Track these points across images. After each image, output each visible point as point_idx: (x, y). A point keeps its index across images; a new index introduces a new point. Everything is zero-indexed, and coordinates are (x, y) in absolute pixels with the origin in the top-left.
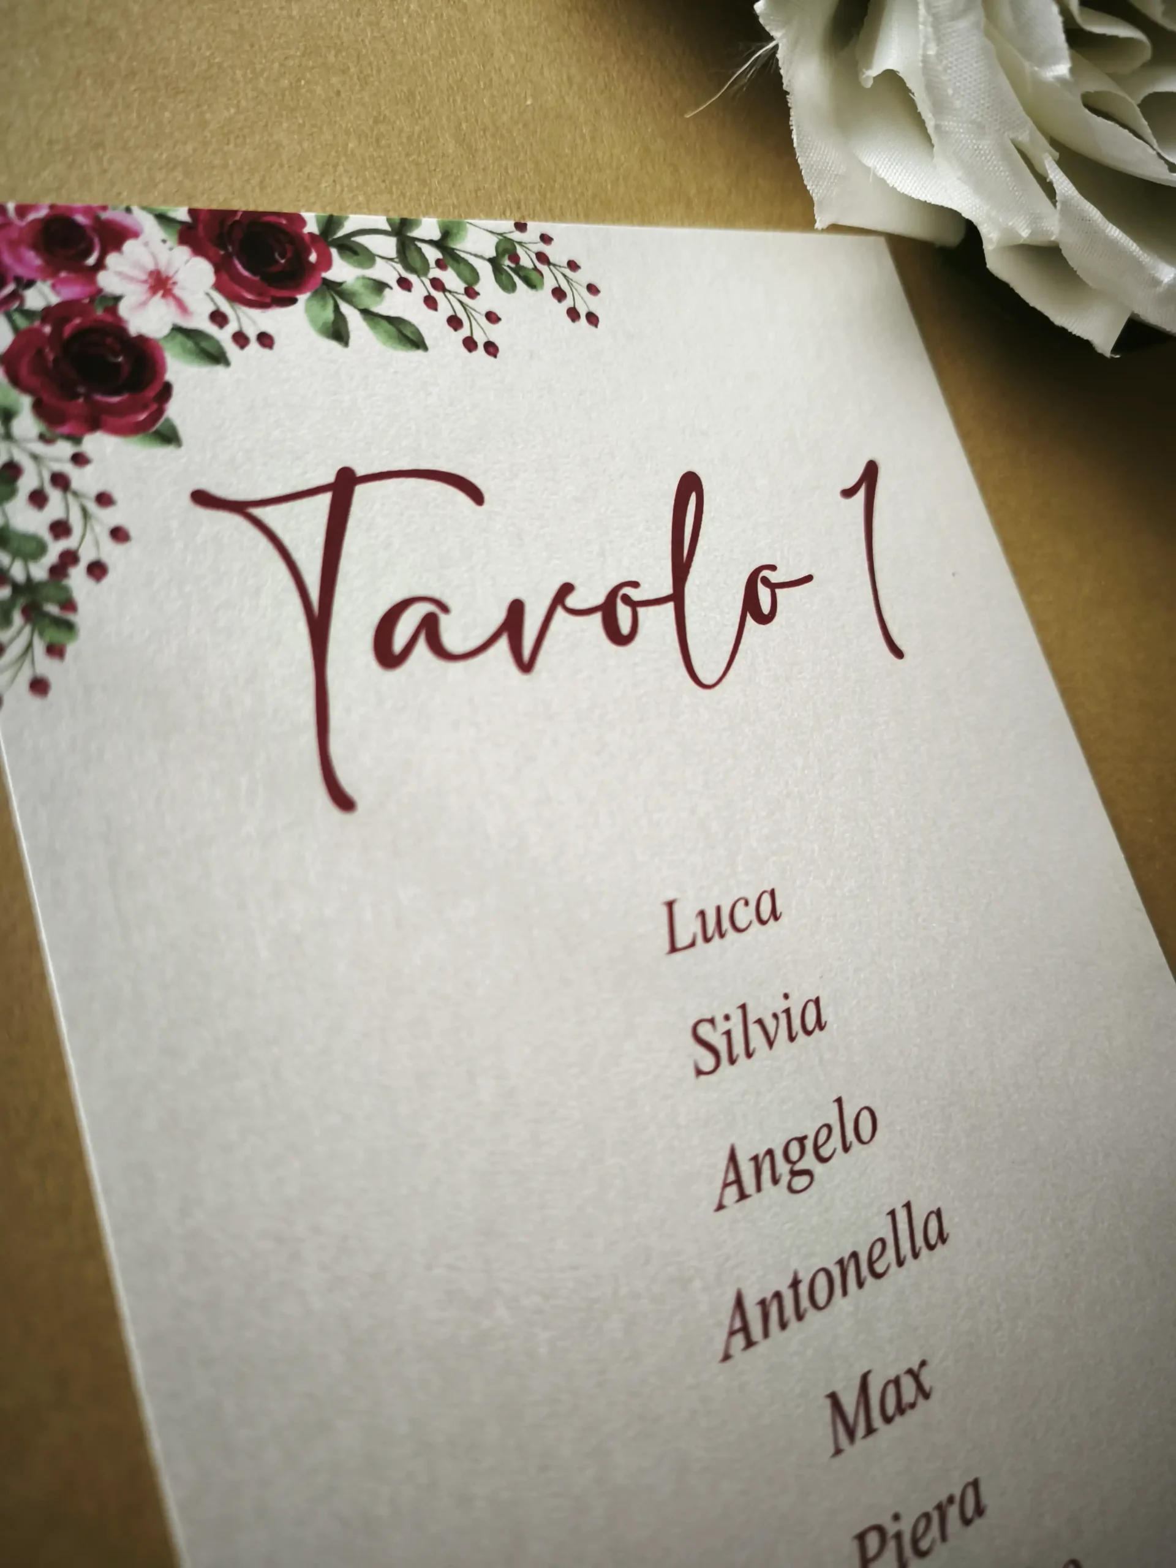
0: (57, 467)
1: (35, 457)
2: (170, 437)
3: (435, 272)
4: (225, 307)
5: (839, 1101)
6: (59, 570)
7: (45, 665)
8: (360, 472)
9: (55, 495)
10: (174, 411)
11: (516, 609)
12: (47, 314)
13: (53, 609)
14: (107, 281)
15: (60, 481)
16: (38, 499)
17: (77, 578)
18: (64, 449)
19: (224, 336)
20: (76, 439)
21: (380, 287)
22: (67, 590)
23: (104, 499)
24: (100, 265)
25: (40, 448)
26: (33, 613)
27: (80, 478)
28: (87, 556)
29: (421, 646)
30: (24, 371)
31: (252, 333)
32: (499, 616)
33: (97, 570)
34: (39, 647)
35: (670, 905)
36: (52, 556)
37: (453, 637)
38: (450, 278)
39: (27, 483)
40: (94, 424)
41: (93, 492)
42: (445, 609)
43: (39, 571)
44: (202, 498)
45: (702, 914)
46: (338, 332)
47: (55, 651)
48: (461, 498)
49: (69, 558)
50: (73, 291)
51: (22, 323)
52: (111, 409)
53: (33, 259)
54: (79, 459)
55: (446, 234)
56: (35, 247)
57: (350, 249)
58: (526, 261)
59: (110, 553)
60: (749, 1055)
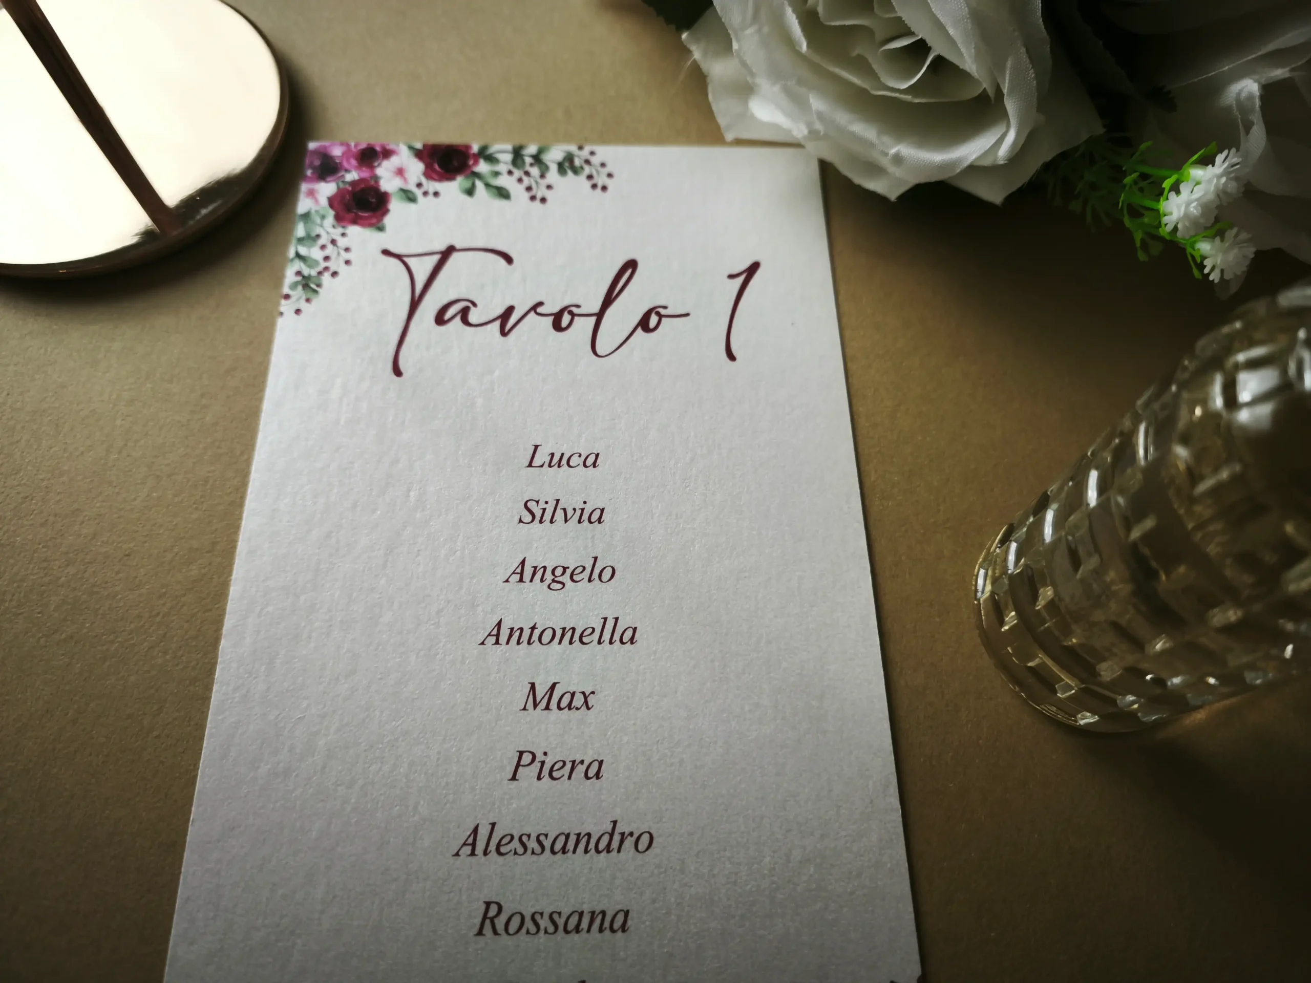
0: (335, 237)
1: (328, 233)
2: (381, 229)
3: (528, 168)
4: (424, 180)
5: (596, 558)
6: (320, 273)
7: (303, 305)
8: (458, 246)
9: (330, 247)
10: (388, 220)
11: (510, 310)
12: (353, 183)
13: (313, 286)
14: (379, 171)
15: (333, 242)
16: (323, 247)
17: (326, 277)
18: (340, 230)
19: (418, 193)
20: (344, 227)
21: (497, 174)
22: (320, 279)
23: (347, 250)
24: (379, 165)
25: (331, 230)
26: (306, 286)
27: (342, 242)
28: (333, 269)
29: (458, 319)
30: (336, 204)
31: (431, 191)
32: (500, 311)
33: (335, 274)
34: (304, 297)
35: (536, 447)
36: (320, 268)
37: (473, 317)
38: (535, 171)
39: (321, 242)
40: (355, 221)
41: (344, 247)
42: (474, 304)
43: (314, 273)
44: (386, 252)
45: (553, 455)
46: (470, 192)
47: (308, 300)
48: (502, 262)
49: (326, 269)
50: (365, 174)
51: (341, 185)
52: (361, 218)
53: (354, 162)
54: (343, 235)
55: (541, 151)
56: (357, 159)
57: (491, 159)
58: (577, 162)
59: (342, 269)
60: (551, 522)
